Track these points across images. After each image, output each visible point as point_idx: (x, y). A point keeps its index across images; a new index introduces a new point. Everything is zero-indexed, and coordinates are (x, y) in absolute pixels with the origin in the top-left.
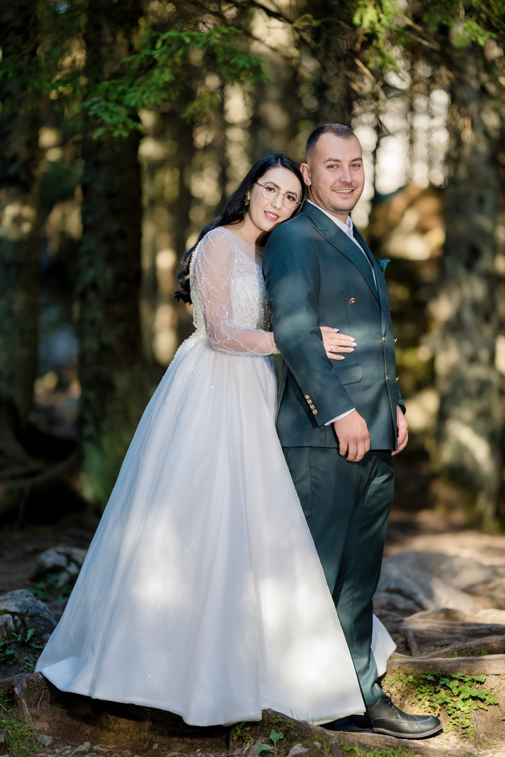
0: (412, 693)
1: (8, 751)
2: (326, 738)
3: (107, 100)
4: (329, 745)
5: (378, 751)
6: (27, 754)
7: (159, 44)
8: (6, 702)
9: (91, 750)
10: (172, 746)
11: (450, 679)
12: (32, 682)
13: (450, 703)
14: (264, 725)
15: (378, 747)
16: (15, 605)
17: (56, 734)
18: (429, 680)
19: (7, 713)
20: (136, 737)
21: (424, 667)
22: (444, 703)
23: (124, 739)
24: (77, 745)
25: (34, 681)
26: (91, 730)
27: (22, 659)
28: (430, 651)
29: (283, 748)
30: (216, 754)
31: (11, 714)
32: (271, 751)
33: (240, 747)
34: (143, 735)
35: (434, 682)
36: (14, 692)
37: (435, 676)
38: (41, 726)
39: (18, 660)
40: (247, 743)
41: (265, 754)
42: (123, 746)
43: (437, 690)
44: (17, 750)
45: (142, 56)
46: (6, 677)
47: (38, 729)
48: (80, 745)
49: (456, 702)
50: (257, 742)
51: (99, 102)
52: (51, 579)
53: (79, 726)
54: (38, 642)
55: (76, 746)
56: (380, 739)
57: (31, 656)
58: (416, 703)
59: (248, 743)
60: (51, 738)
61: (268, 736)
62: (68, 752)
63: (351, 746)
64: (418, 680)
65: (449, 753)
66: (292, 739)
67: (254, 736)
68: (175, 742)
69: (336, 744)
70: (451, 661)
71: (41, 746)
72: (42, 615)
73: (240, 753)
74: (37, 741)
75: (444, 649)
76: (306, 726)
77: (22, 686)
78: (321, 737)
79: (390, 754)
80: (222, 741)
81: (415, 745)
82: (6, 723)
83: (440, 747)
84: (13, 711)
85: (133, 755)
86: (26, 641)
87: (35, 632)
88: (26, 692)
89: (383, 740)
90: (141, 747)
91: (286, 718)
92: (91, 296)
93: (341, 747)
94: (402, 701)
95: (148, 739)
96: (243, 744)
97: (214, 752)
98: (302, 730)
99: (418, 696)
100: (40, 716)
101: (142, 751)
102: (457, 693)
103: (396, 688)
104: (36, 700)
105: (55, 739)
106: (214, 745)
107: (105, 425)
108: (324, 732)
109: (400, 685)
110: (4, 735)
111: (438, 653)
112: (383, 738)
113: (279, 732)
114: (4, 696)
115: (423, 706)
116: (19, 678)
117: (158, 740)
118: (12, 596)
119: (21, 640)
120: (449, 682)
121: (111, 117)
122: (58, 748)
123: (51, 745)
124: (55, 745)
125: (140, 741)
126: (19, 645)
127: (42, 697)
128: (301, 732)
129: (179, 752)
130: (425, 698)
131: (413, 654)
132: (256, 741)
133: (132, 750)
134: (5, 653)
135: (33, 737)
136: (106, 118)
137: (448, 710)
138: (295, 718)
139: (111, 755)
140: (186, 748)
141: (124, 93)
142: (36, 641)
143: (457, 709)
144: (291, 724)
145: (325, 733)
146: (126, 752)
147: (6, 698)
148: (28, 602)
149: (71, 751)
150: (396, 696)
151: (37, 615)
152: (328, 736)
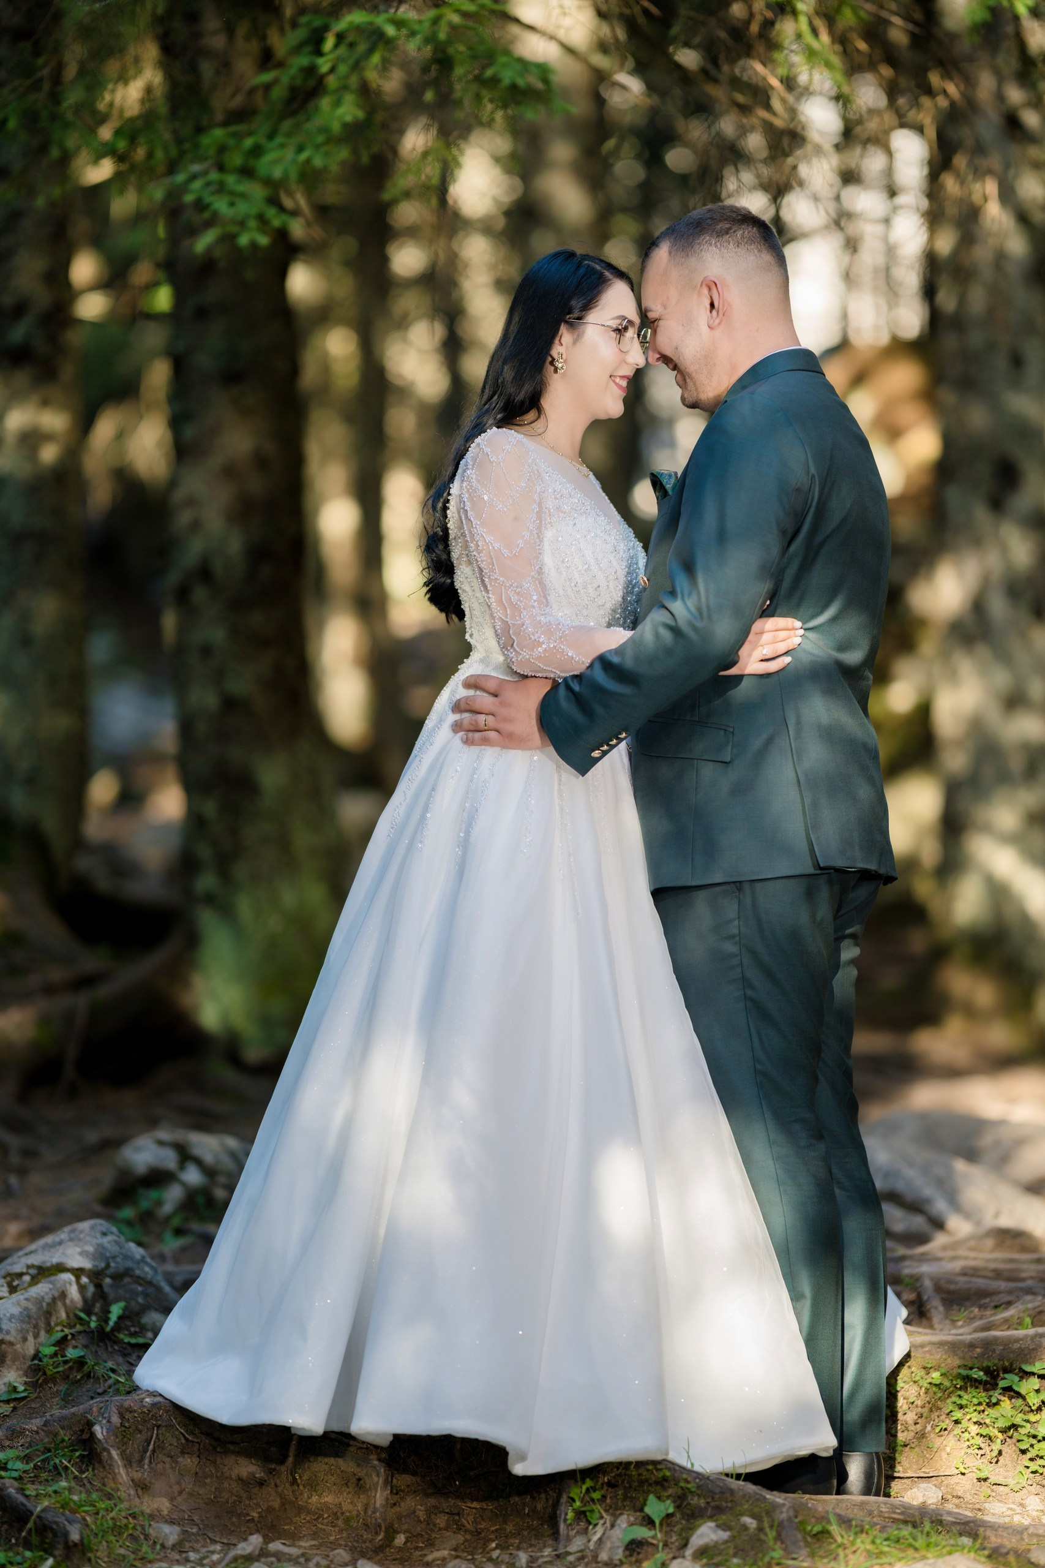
0: (940, 1409)
1: (89, 1560)
2: (767, 1508)
3: (221, 168)
4: (776, 1524)
5: (880, 1531)
6: (128, 1565)
7: (329, 43)
8: (78, 1457)
9: (263, 1553)
10: (435, 1538)
11: (1020, 1375)
12: (131, 1412)
13: (1022, 1426)
14: (630, 1487)
15: (878, 1524)
16: (81, 1254)
17: (186, 1522)
18: (976, 1380)
19: (81, 1480)
20: (358, 1522)
21: (963, 1351)
22: (1009, 1428)
23: (332, 1526)
24: (234, 1542)
25: (135, 1411)
26: (260, 1510)
27: (101, 1367)
28: (972, 1319)
29: (675, 1532)
30: (532, 1552)
31: (90, 1483)
32: (650, 1540)
33: (582, 1534)
34: (371, 1518)
35: (986, 1383)
36: (92, 1435)
37: (987, 1371)
38: (155, 1506)
39: (93, 1368)
40: (596, 1525)
41: (638, 1547)
42: (331, 1543)
43: (994, 1400)
44: (108, 1557)
45: (293, 71)
46: (70, 1406)
47: (148, 1511)
48: (239, 1542)
49: (1036, 1424)
50: (618, 1522)
51: (206, 173)
52: (147, 1198)
53: (234, 1502)
54: (132, 1329)
55: (230, 1544)
56: (879, 1506)
57: (120, 1359)
58: (949, 1430)
59: (599, 1526)
60: (177, 1529)
61: (641, 1510)
62: (215, 1557)
63: (820, 1523)
64: (952, 1380)
65: (1030, 1532)
66: (693, 1514)
67: (611, 1511)
68: (440, 1529)
69: (790, 1520)
70: (1021, 1337)
71: (158, 1547)
72: (137, 1272)
73: (583, 1547)
74: (147, 1537)
75: (1001, 1313)
76: (721, 1485)
77: (109, 1421)
78: (756, 1506)
79: (908, 1537)
80: (542, 1524)
81: (956, 1518)
82: (80, 1501)
83: (1007, 1520)
84: (94, 1475)
85: (354, 1562)
86: (108, 1329)
87: (125, 1309)
88: (118, 1434)
89: (887, 1510)
90: (370, 1542)
91: (677, 1468)
92: (200, 594)
93: (801, 1526)
94: (918, 1426)
95: (383, 1526)
96: (587, 1528)
97: (527, 1548)
98: (714, 1493)
99: (953, 1414)
100: (150, 1483)
101: (372, 1550)
102: (1037, 1405)
103: (904, 1398)
104: (141, 1450)
105: (185, 1532)
106: (525, 1533)
107: (241, 871)
108: (761, 1495)
109: (914, 1392)
110: (78, 1526)
111: (989, 1322)
112: (885, 1504)
113: (665, 1498)
114: (72, 1445)
115: (966, 1435)
116: (102, 1405)
117: (405, 1527)
118: (72, 1235)
119: (97, 1327)
120: (1020, 1381)
121: (232, 204)
122: (194, 1550)
123: (177, 1544)
124: (187, 1545)
125: (366, 1530)
126: (93, 1339)
127: (154, 1444)
128: (713, 1498)
129: (452, 1550)
130: (968, 1417)
131: (937, 1326)
132: (615, 1521)
133: (351, 1550)
134: (66, 1356)
135: (139, 1528)
136: (221, 205)
137: (1019, 1441)
138: (697, 1468)
139: (307, 1560)
140: (466, 1540)
141: (257, 151)
142: (128, 1330)
143: (1040, 1438)
144: (688, 1482)
145: (765, 1498)
146: (338, 1554)
147: (76, 1448)
148: (107, 1245)
149: (222, 1555)
150: (906, 1416)
151: (127, 1273)
152: (770, 1503)
